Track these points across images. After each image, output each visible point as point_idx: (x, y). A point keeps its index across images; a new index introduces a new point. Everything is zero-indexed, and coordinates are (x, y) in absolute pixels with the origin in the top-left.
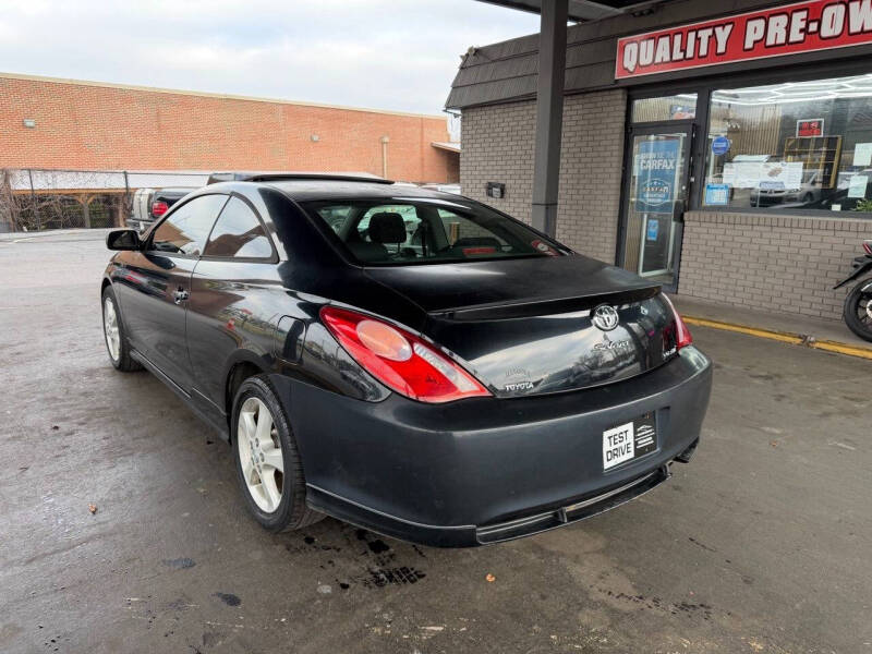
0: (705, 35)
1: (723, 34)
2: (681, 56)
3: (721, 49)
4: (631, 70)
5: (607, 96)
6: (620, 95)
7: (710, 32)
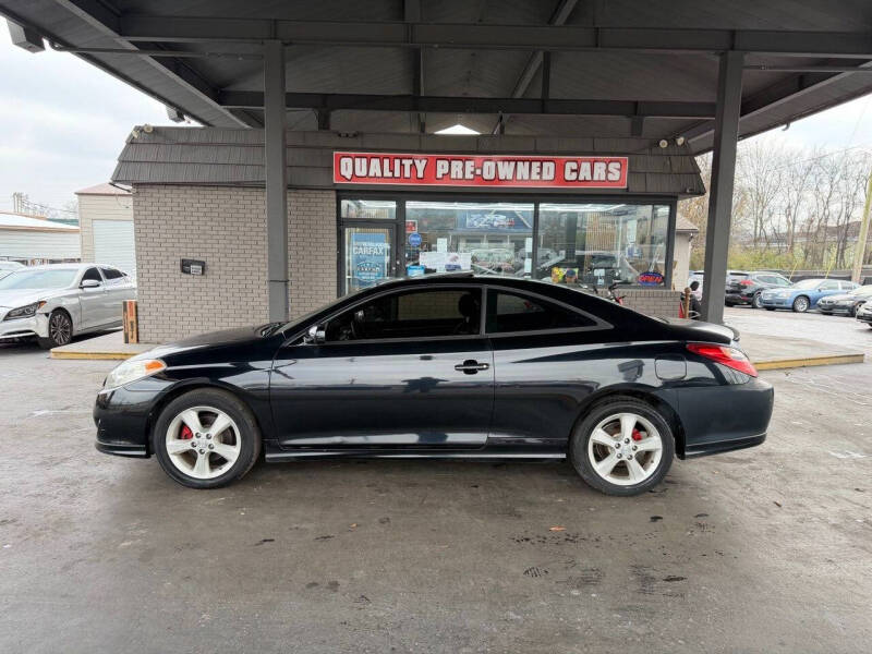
0: (407, 163)
1: (421, 166)
2: (390, 174)
3: (420, 175)
4: (349, 177)
5: (320, 194)
6: (333, 195)
7: (411, 162)
